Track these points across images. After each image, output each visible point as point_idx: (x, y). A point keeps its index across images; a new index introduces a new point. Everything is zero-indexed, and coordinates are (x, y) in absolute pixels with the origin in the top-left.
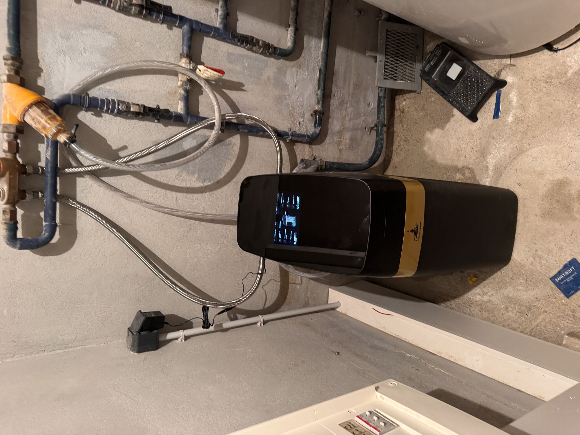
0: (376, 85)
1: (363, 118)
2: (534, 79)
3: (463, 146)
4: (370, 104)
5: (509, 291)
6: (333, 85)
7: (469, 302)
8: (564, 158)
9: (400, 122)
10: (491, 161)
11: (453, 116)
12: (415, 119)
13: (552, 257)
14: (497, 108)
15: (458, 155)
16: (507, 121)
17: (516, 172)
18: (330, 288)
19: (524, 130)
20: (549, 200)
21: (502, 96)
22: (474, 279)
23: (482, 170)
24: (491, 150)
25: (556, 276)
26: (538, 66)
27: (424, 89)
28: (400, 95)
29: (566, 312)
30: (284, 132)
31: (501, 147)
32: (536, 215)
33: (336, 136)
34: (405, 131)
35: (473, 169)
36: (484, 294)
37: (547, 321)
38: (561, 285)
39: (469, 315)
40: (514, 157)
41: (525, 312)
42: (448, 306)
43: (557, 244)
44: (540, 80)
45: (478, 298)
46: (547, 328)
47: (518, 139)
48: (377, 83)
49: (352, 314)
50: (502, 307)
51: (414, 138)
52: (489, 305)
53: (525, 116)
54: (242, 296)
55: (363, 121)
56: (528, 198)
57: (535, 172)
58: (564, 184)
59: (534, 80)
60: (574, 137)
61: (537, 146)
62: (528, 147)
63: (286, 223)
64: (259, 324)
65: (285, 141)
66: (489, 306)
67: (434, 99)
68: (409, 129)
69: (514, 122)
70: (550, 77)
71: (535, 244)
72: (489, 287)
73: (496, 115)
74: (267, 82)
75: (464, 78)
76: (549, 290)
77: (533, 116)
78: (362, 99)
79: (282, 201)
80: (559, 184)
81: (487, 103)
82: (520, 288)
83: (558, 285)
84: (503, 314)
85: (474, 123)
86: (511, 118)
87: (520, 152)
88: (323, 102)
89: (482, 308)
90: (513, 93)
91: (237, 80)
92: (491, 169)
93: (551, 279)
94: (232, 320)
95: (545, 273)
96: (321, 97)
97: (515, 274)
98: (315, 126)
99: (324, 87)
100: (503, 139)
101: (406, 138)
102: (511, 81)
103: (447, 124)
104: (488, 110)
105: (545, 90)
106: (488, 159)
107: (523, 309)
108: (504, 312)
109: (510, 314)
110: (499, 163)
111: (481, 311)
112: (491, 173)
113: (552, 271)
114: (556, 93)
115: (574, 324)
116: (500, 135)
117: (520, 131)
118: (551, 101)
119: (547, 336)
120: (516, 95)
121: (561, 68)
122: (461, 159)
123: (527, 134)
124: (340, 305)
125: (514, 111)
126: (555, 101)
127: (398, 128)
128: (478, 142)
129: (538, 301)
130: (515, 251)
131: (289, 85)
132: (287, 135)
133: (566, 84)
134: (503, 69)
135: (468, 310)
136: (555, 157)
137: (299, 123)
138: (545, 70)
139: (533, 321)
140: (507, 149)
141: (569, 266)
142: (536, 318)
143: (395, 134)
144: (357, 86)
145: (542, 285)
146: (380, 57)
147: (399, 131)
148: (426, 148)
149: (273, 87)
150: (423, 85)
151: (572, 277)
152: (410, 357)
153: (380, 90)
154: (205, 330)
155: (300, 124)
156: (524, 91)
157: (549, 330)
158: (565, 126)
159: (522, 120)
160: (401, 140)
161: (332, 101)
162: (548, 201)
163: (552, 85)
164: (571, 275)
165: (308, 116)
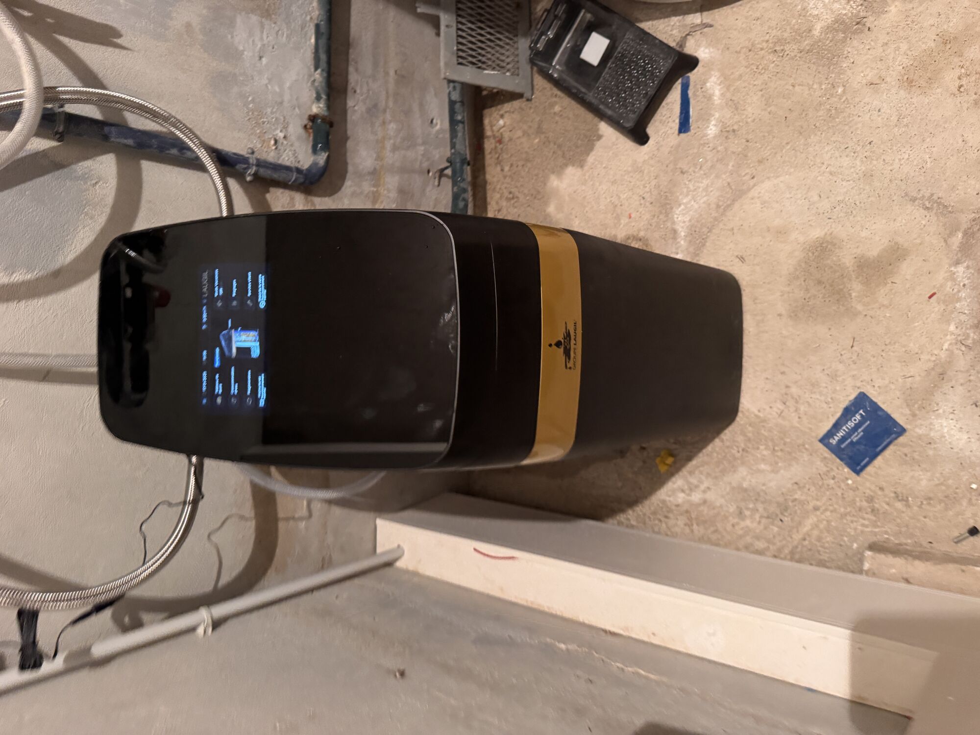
0: (443, 76)
1: (422, 148)
2: (750, 47)
3: (623, 196)
4: (434, 121)
5: (742, 476)
6: (351, 69)
7: (664, 509)
8: (822, 196)
9: (496, 161)
10: (681, 219)
11: (600, 137)
12: (526, 152)
13: (818, 397)
14: (684, 112)
15: (615, 215)
16: (706, 135)
17: (733, 234)
18: (380, 517)
19: (740, 149)
20: (803, 283)
21: (691, 87)
22: (670, 460)
23: (664, 239)
24: (680, 197)
25: (830, 434)
26: (754, 22)
27: (538, 89)
28: (491, 107)
29: (858, 504)
30: (235, 154)
31: (699, 187)
32: (780, 315)
33: (367, 180)
34: (507, 178)
35: (647, 240)
36: (692, 488)
37: (822, 526)
38: (843, 450)
39: (667, 535)
40: (725, 205)
41: (777, 515)
42: (622, 523)
43: (825, 368)
44: (762, 49)
45: (681, 497)
46: (824, 541)
47: (730, 167)
48: (446, 72)
49: (430, 570)
50: (731, 510)
51: (526, 191)
52: (704, 509)
53: (739, 122)
54: (144, 564)
55: (423, 155)
56: (761, 283)
57: (769, 231)
58: (827, 247)
59: (750, 51)
60: (837, 154)
61: (769, 178)
62: (752, 182)
63: (234, 351)
64: (200, 631)
65: (240, 177)
66: (705, 512)
67: (560, 109)
68: (514, 173)
69: (719, 136)
70: (780, 41)
71: (783, 373)
72: (701, 473)
73: (684, 125)
74: (185, 36)
75: (616, 58)
76: (819, 463)
77: (754, 120)
78: (416, 107)
79: (219, 291)
80: (817, 247)
81: (664, 104)
82: (763, 466)
83: (837, 451)
84: (733, 526)
85: (642, 147)
86: (714, 128)
87: (737, 193)
88: (329, 96)
89: (690, 519)
90: (713, 79)
91: (98, 19)
92: (683, 234)
93: (821, 441)
94: (125, 629)
95: (807, 430)
96: (324, 84)
97: (749, 440)
98: (315, 151)
99: (329, 63)
100: (702, 172)
101: (510, 193)
102: (707, 55)
103: (588, 155)
104: (667, 118)
105: (773, 68)
106: (676, 216)
107: (773, 509)
108: (736, 520)
109: (748, 522)
110: (698, 221)
111: (689, 525)
112: (682, 242)
113: (820, 424)
114: (795, 71)
115: (876, 526)
116: (695, 165)
117: (733, 153)
118: (787, 87)
119: (825, 557)
120: (718, 82)
121: (799, 21)
122: (622, 221)
123: (746, 156)
124: (403, 554)
125: (717, 115)
126: (793, 86)
127: (493, 173)
128: (654, 183)
129: (800, 488)
130: (744, 392)
131: (243, 51)
132: (245, 164)
133: (812, 52)
134: (688, 35)
135: (664, 525)
136: (805, 196)
137: (276, 142)
138: (769, 27)
139: (795, 530)
140: (711, 191)
141: (853, 409)
142: (800, 523)
143: (488, 187)
144: (403, 78)
145: (805, 455)
146: (446, 19)
147: (495, 179)
148: (551, 209)
149: (202, 50)
150: (535, 83)
151: (862, 431)
152: (568, 650)
153: (451, 89)
154: (29, 675)
155: (279, 144)
156: (732, 73)
157: (827, 545)
158: (819, 133)
159: (734, 131)
160: (501, 197)
161: (350, 103)
162: (801, 284)
163: (785, 56)
164: (860, 427)
165: (296, 129)
